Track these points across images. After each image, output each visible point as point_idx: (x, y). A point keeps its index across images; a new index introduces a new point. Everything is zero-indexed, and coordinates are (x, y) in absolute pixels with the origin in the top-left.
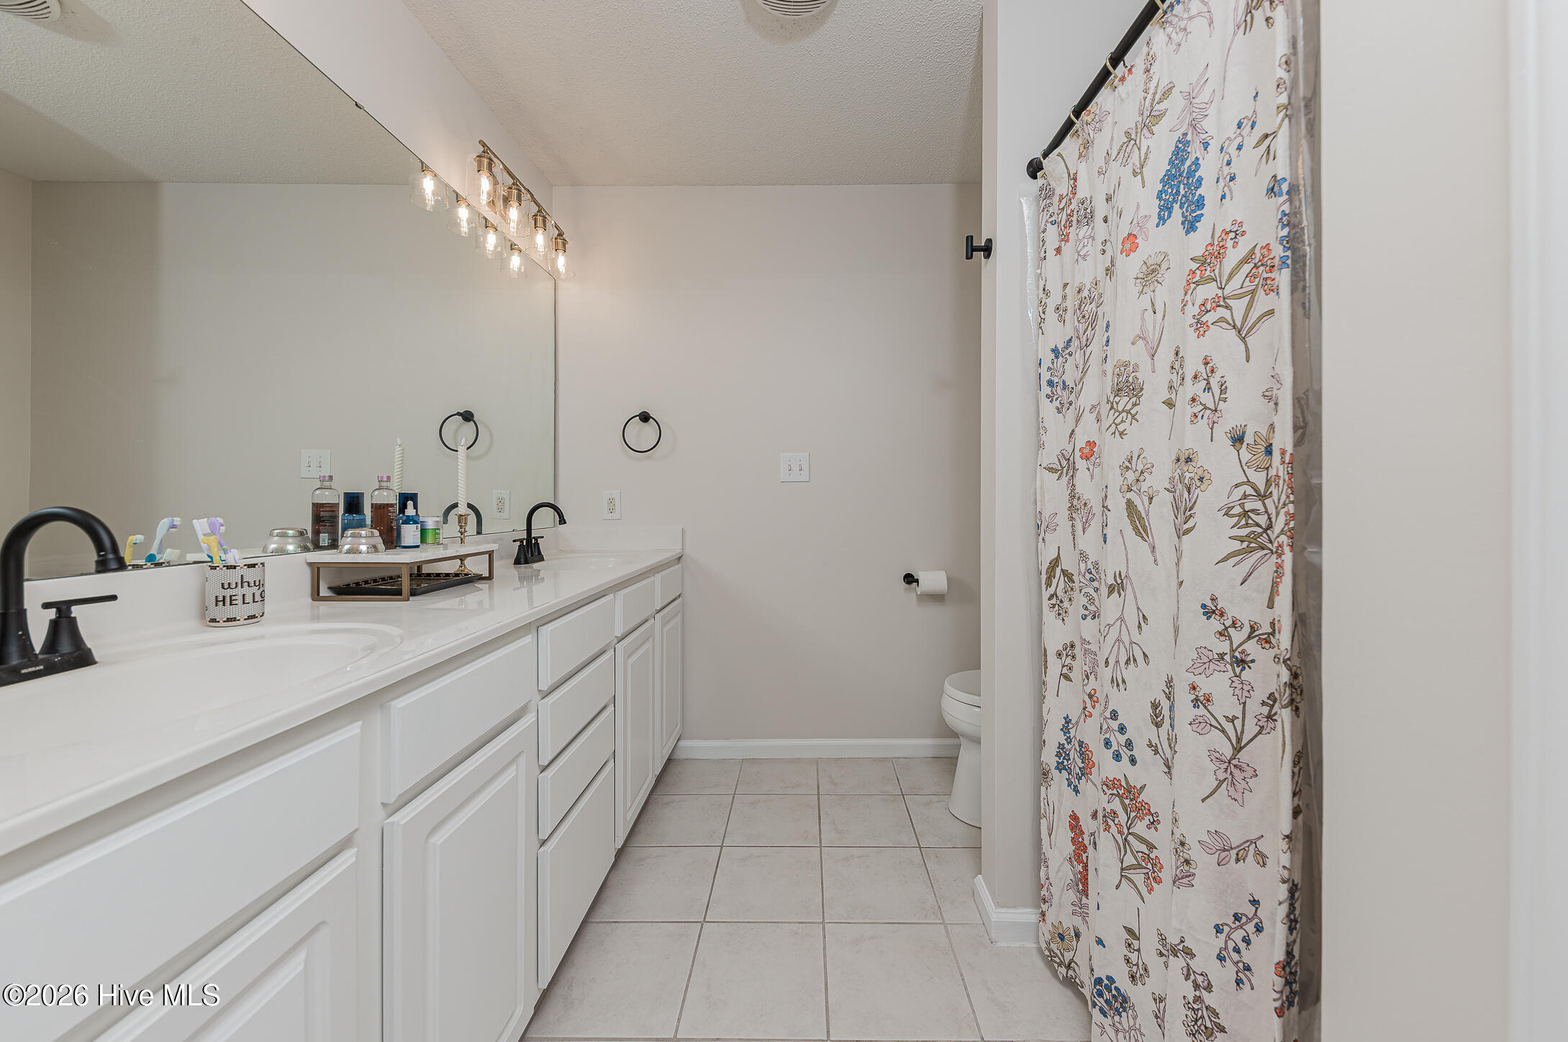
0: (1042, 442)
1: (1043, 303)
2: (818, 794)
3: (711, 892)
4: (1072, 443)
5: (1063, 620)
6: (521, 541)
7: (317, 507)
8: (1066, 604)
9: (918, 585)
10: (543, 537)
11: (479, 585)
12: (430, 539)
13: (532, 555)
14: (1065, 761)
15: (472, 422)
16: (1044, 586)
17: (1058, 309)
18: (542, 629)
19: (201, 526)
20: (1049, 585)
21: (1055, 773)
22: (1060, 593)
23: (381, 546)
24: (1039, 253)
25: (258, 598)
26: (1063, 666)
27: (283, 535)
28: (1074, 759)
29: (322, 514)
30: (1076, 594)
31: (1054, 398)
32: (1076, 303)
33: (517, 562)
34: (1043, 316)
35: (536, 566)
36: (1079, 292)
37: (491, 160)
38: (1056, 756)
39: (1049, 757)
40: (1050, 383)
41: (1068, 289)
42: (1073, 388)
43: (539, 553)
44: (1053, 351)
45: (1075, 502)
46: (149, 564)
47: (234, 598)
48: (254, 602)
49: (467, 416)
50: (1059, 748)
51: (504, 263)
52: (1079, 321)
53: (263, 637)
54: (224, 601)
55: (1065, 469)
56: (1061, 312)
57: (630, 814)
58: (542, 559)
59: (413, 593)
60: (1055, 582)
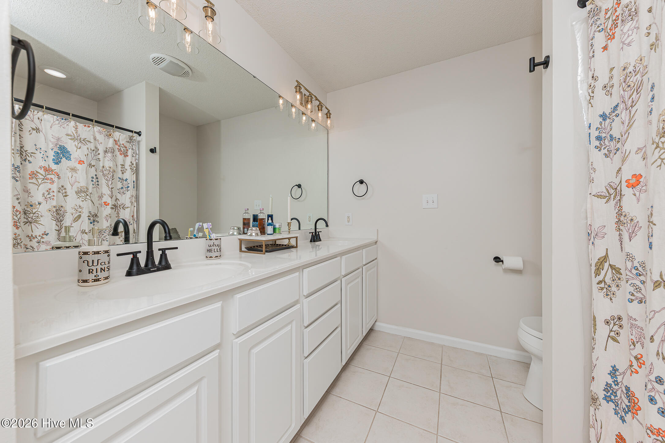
0: (591, 178)
1: (592, 87)
2: (441, 364)
3: (382, 398)
4: (619, 178)
5: (611, 299)
6: (312, 233)
7: (244, 219)
8: (614, 288)
9: (503, 263)
10: (321, 232)
11: (292, 249)
12: (277, 231)
13: (317, 239)
14: (612, 396)
15: (300, 188)
16: (593, 275)
17: (605, 87)
18: (305, 270)
19: (205, 225)
20: (597, 274)
21: (604, 402)
22: (608, 280)
23: (259, 234)
24: (589, 54)
25: (218, 250)
26: (611, 331)
27: (234, 229)
28: (621, 397)
29: (245, 222)
30: (623, 283)
31: (602, 148)
32: (622, 78)
33: (311, 241)
34: (592, 95)
35: (317, 243)
36: (624, 70)
37: (300, 87)
38: (604, 390)
39: (599, 389)
40: (599, 138)
41: (614, 72)
42: (619, 139)
43: (320, 238)
44: (601, 116)
45: (622, 218)
46: (194, 237)
47: (212, 250)
48: (217, 252)
49: (299, 186)
50: (606, 385)
51: (310, 126)
52: (624, 91)
53: (220, 264)
54: (209, 251)
55: (612, 196)
56: (608, 89)
57: (349, 352)
58: (320, 240)
59: (266, 251)
60: (603, 273)
